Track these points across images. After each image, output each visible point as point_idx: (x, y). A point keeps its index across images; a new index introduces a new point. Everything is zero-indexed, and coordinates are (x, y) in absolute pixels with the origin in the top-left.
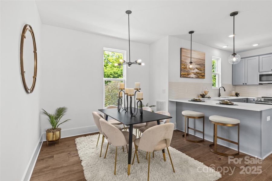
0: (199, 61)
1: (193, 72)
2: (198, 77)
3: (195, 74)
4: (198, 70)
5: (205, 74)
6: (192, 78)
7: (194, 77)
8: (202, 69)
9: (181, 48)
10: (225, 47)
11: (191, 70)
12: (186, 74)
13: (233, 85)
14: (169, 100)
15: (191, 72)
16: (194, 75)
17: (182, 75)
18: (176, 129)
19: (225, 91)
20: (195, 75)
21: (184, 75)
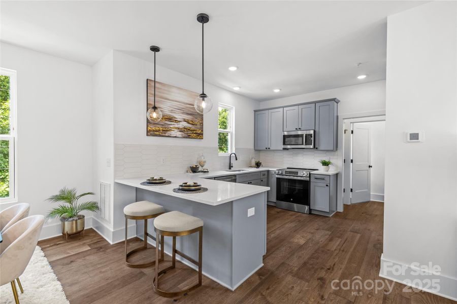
0: (189, 107)
1: (176, 126)
2: (189, 137)
3: (181, 130)
4: (188, 123)
5: (202, 131)
6: (175, 137)
7: (180, 136)
8: (197, 121)
9: (147, 80)
10: (236, 89)
11: (172, 123)
12: (159, 130)
13: (256, 150)
14: (117, 181)
15: (172, 126)
16: (180, 133)
17: (150, 131)
18: (135, 236)
19: (236, 159)
20: (182, 133)
21: (154, 131)
